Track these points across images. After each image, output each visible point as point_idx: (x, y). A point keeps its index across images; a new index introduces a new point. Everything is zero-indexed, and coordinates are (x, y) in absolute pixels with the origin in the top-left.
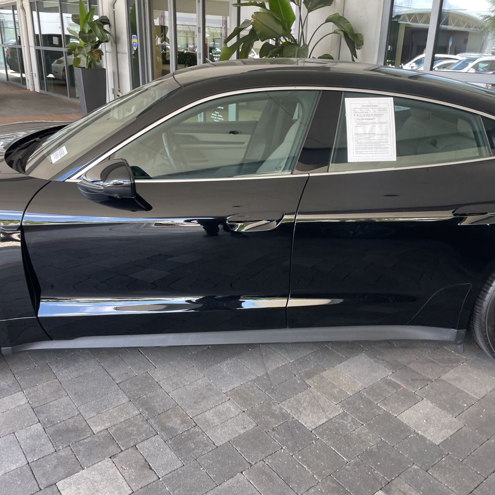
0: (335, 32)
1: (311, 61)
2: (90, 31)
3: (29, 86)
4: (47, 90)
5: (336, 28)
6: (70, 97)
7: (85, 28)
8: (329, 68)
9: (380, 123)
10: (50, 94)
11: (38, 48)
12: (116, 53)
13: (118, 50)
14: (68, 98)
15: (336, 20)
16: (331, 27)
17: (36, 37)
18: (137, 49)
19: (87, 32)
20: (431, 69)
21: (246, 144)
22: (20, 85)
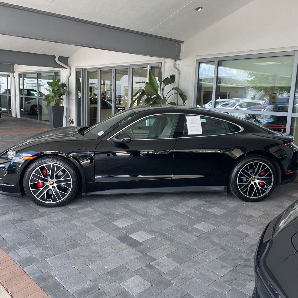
0: (176, 93)
1: (167, 105)
2: (57, 90)
3: (13, 115)
4: (25, 117)
5: (176, 91)
6: (39, 120)
7: (54, 88)
8: (175, 108)
9: (197, 123)
10: (27, 118)
11: (22, 96)
12: (69, 99)
13: (70, 98)
14: (38, 121)
15: (176, 89)
16: (174, 91)
17: (21, 90)
18: (80, 98)
19: (56, 90)
20: (215, 107)
21: (148, 134)
22: (8, 114)
